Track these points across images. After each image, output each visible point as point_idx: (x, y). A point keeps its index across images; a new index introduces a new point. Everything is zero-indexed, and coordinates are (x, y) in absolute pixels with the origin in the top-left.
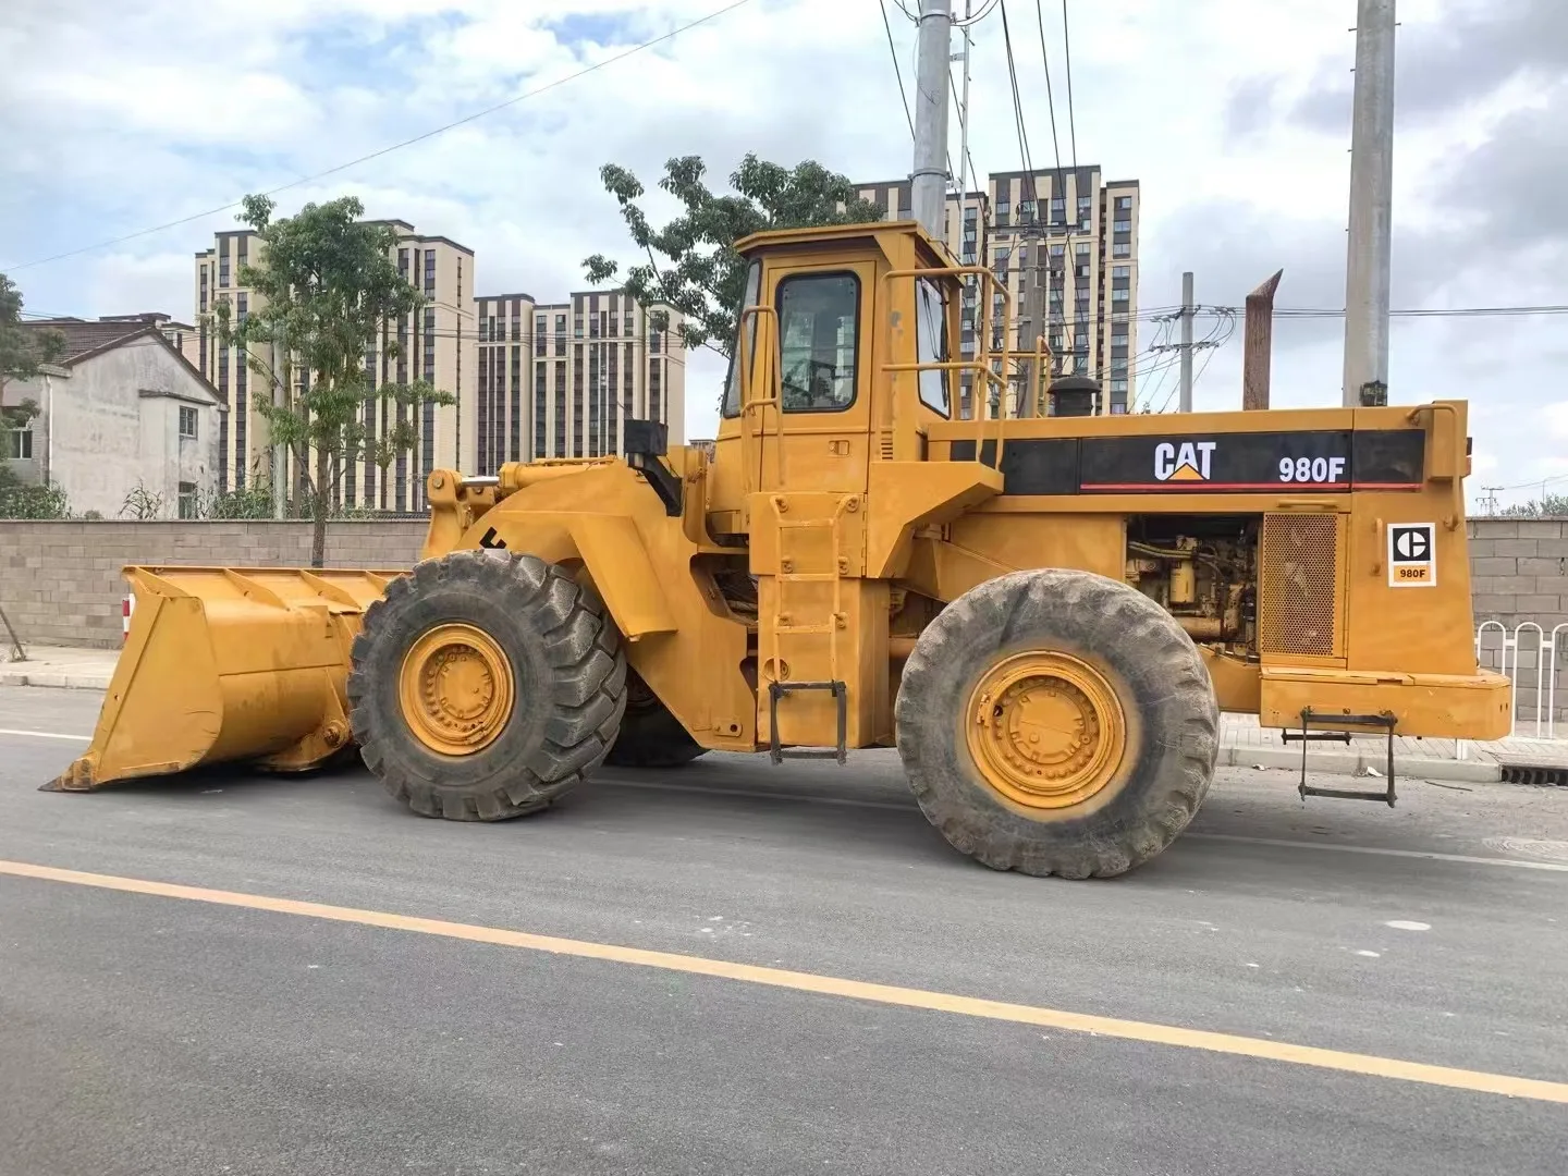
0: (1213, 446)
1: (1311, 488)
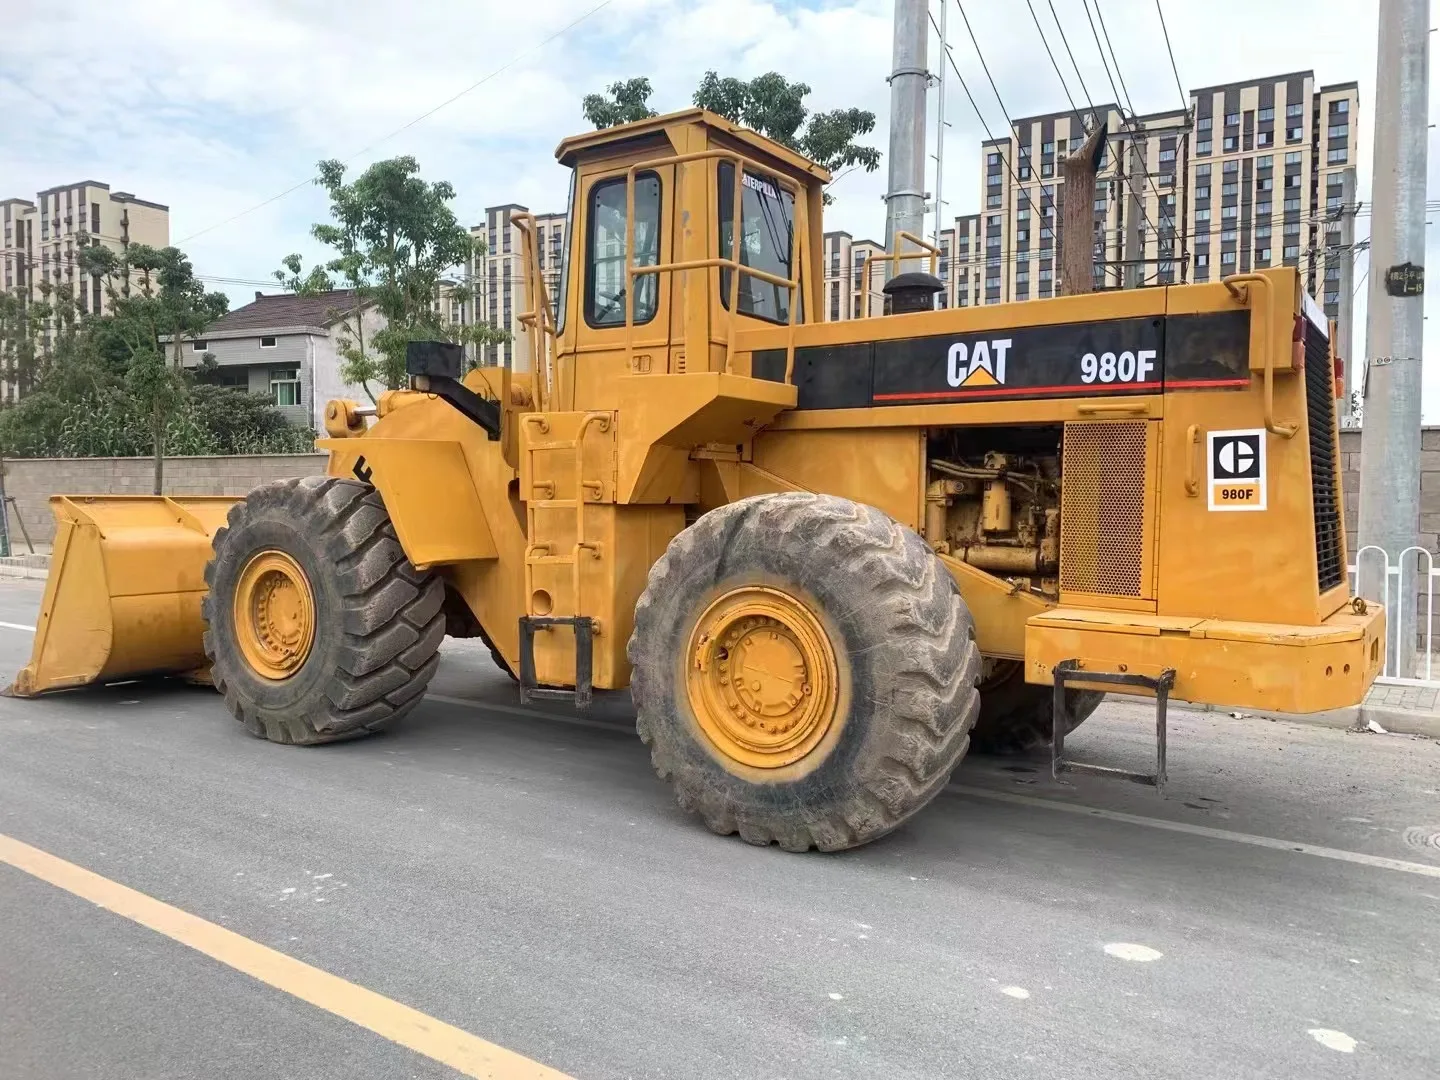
0: (1008, 343)
1: (1118, 389)
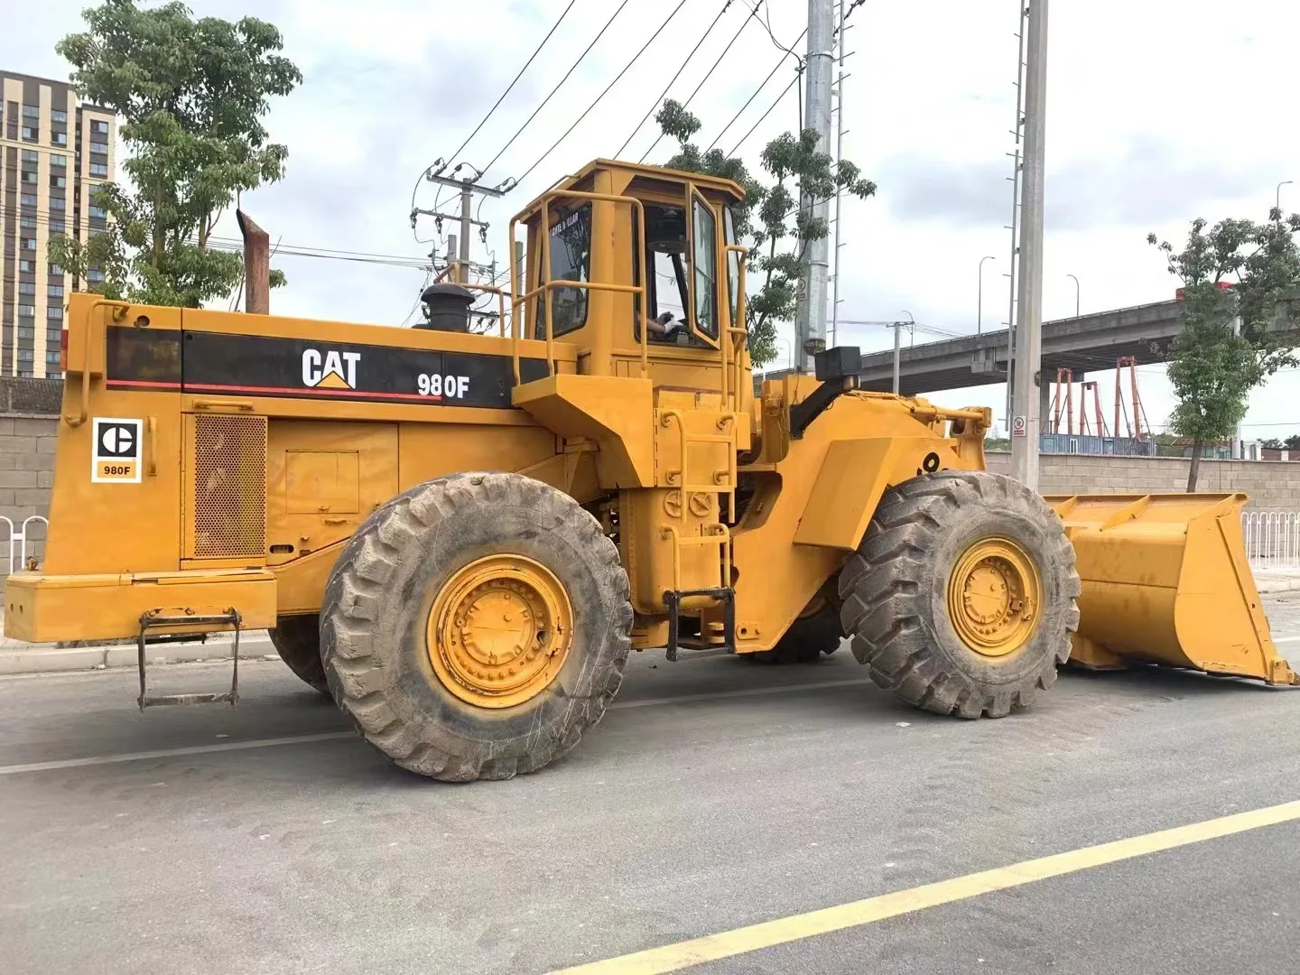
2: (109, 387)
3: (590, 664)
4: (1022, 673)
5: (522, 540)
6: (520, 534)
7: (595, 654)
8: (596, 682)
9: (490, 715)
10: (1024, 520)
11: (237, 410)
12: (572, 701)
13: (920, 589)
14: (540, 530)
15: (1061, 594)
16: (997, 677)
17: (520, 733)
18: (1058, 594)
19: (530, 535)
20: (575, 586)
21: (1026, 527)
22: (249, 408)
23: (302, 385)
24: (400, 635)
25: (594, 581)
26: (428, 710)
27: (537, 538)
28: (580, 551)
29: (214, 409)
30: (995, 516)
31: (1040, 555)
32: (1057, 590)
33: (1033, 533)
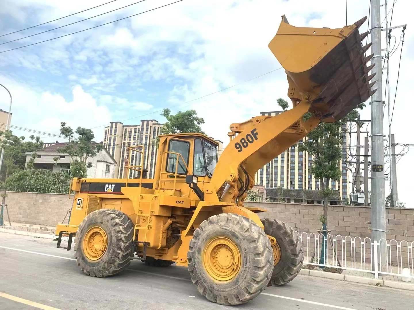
2: (80, 193)
3: (108, 255)
4: (227, 290)
5: (100, 224)
6: (100, 223)
7: (109, 253)
8: (109, 260)
9: (90, 261)
10: (233, 232)
11: (94, 196)
12: (103, 263)
13: (194, 250)
14: (104, 222)
15: (248, 264)
16: (217, 288)
17: (94, 267)
18: (246, 263)
19: (102, 223)
20: (108, 236)
21: (234, 235)
22: (96, 196)
23: (105, 191)
24: (79, 240)
25: (111, 236)
26: (80, 256)
27: (103, 224)
28: (110, 228)
29: (92, 196)
30: (222, 230)
31: (240, 247)
32: (246, 261)
33: (237, 238)
